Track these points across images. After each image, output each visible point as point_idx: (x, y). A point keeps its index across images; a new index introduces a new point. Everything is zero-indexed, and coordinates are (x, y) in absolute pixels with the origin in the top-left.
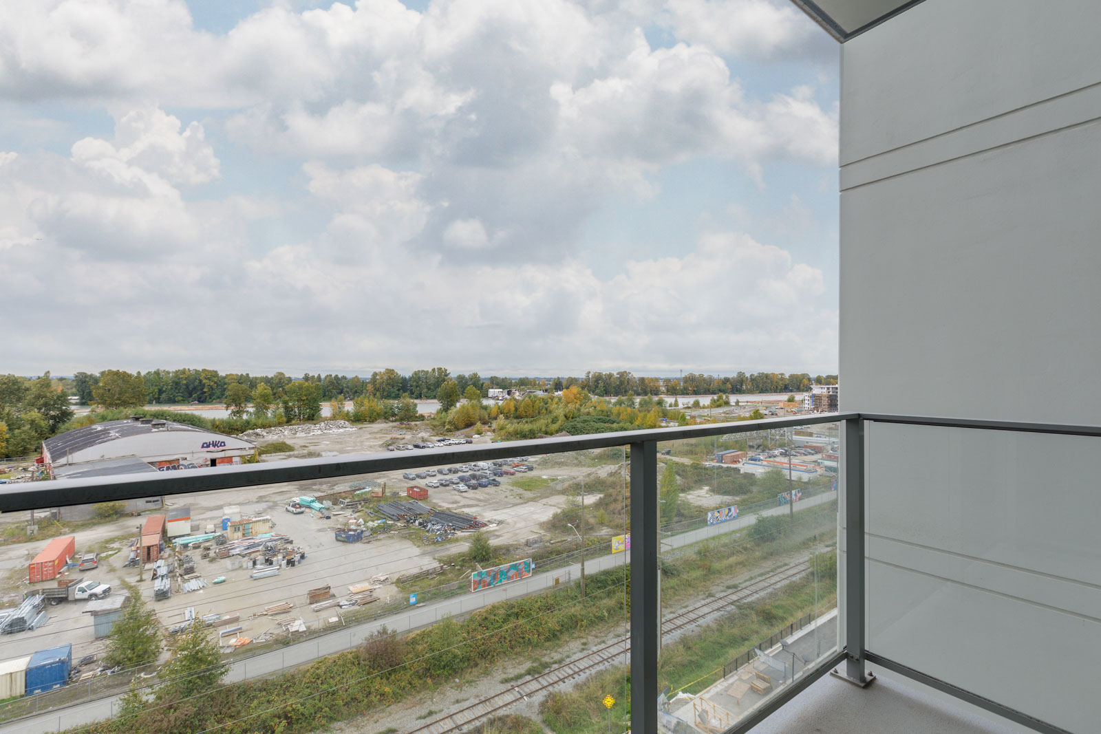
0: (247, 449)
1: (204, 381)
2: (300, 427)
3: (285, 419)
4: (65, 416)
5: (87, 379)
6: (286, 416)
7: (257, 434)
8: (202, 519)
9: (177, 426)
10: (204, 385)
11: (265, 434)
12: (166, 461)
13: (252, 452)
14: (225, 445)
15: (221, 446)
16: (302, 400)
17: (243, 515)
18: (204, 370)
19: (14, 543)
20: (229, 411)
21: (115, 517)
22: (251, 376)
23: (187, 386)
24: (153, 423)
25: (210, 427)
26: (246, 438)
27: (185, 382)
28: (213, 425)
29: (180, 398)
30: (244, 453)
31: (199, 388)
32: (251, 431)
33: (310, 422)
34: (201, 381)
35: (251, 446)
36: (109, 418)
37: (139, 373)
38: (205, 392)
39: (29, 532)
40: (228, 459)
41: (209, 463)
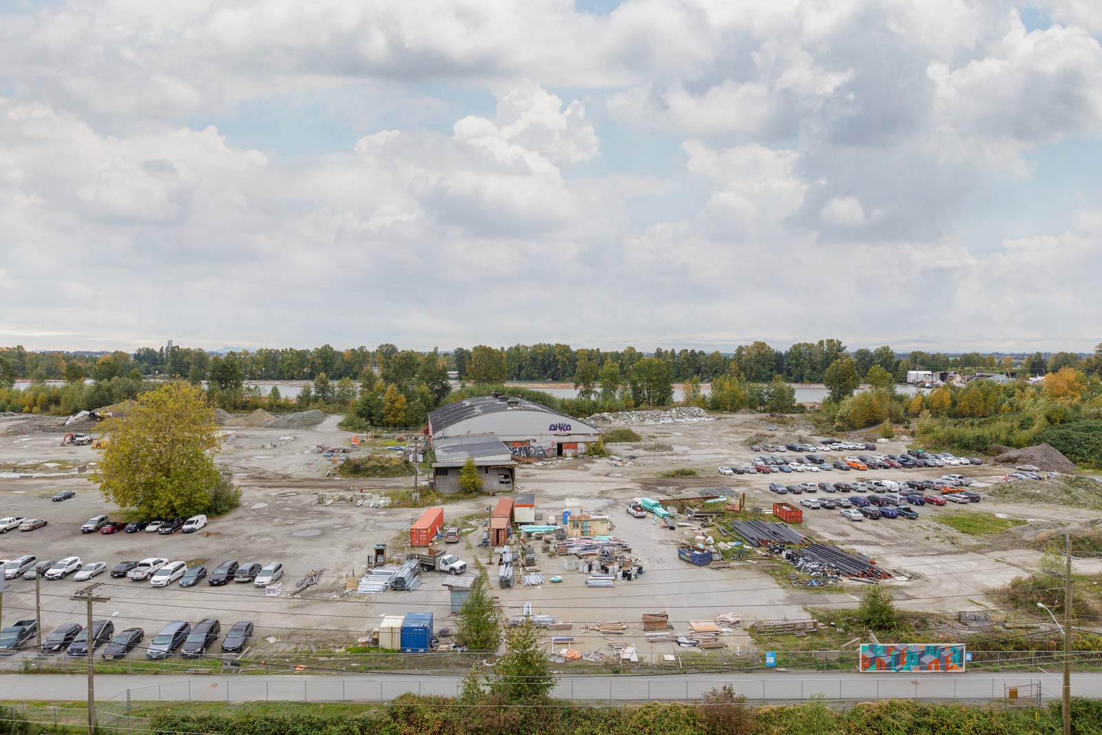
0: (592, 435)
1: (559, 357)
2: (648, 413)
3: (633, 402)
4: (446, 389)
5: (464, 355)
6: (634, 399)
7: (604, 419)
8: (546, 509)
9: (528, 405)
10: (558, 361)
11: (612, 419)
12: (519, 442)
13: (597, 439)
14: (570, 429)
15: (567, 429)
16: (651, 380)
17: (583, 510)
18: (557, 345)
19: (404, 506)
20: (578, 391)
21: (475, 494)
22: (601, 351)
23: (543, 361)
24: (510, 401)
25: (559, 408)
26: (593, 422)
27: (541, 358)
28: (562, 406)
29: (537, 375)
30: (589, 439)
31: (553, 364)
32: (598, 415)
33: (660, 407)
34: (555, 356)
35: (597, 432)
36: (476, 394)
37: (502, 348)
38: (559, 369)
39: (414, 498)
40: (574, 445)
41: (556, 447)
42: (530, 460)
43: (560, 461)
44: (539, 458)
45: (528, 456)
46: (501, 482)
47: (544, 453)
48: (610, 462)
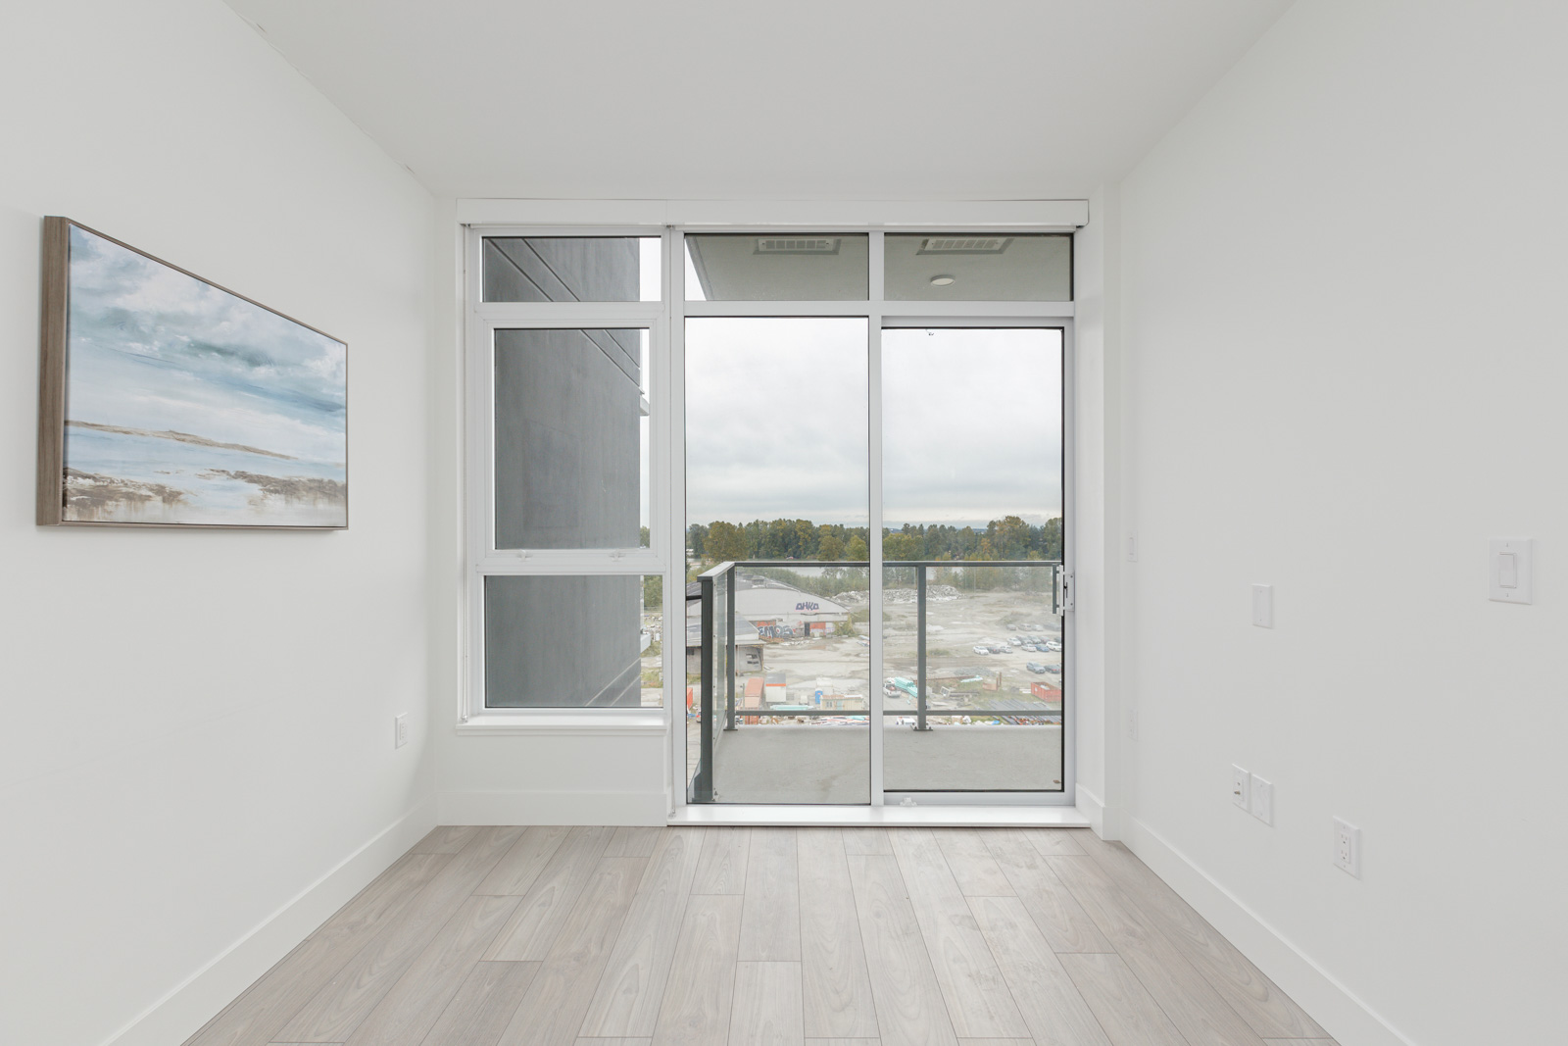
0: (840, 614)
1: (800, 533)
2: (898, 592)
7: (851, 598)
8: (797, 689)
9: (774, 583)
10: (799, 537)
11: (859, 598)
12: (767, 621)
13: (845, 618)
14: (818, 608)
15: (814, 608)
16: (900, 557)
17: (836, 690)
18: (798, 521)
19: (651, 686)
22: (845, 527)
23: (783, 538)
24: (754, 578)
25: (806, 586)
26: (840, 601)
27: (781, 534)
28: (810, 586)
29: (777, 553)
30: (838, 618)
31: (794, 541)
32: (845, 594)
33: (909, 586)
34: (796, 533)
35: (846, 611)
37: (740, 524)
38: (800, 546)
39: (660, 678)
40: (822, 625)
41: (803, 626)
42: (776, 640)
43: (808, 641)
44: (786, 638)
45: (774, 635)
46: (749, 662)
47: (791, 633)
48: (860, 642)
